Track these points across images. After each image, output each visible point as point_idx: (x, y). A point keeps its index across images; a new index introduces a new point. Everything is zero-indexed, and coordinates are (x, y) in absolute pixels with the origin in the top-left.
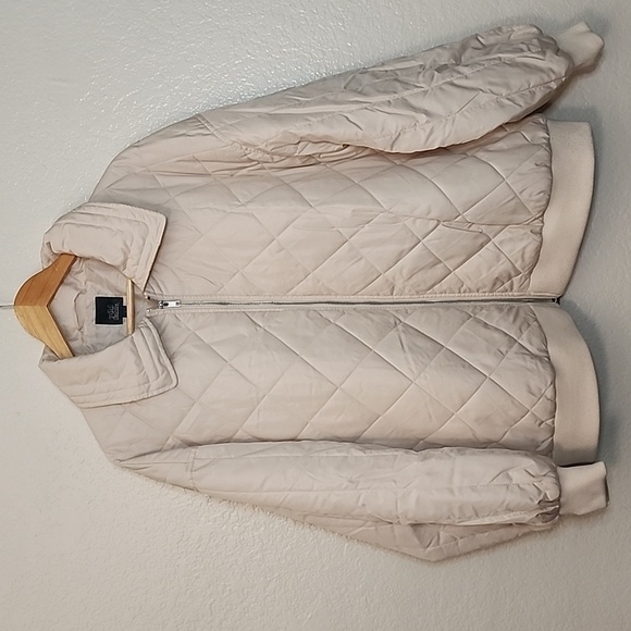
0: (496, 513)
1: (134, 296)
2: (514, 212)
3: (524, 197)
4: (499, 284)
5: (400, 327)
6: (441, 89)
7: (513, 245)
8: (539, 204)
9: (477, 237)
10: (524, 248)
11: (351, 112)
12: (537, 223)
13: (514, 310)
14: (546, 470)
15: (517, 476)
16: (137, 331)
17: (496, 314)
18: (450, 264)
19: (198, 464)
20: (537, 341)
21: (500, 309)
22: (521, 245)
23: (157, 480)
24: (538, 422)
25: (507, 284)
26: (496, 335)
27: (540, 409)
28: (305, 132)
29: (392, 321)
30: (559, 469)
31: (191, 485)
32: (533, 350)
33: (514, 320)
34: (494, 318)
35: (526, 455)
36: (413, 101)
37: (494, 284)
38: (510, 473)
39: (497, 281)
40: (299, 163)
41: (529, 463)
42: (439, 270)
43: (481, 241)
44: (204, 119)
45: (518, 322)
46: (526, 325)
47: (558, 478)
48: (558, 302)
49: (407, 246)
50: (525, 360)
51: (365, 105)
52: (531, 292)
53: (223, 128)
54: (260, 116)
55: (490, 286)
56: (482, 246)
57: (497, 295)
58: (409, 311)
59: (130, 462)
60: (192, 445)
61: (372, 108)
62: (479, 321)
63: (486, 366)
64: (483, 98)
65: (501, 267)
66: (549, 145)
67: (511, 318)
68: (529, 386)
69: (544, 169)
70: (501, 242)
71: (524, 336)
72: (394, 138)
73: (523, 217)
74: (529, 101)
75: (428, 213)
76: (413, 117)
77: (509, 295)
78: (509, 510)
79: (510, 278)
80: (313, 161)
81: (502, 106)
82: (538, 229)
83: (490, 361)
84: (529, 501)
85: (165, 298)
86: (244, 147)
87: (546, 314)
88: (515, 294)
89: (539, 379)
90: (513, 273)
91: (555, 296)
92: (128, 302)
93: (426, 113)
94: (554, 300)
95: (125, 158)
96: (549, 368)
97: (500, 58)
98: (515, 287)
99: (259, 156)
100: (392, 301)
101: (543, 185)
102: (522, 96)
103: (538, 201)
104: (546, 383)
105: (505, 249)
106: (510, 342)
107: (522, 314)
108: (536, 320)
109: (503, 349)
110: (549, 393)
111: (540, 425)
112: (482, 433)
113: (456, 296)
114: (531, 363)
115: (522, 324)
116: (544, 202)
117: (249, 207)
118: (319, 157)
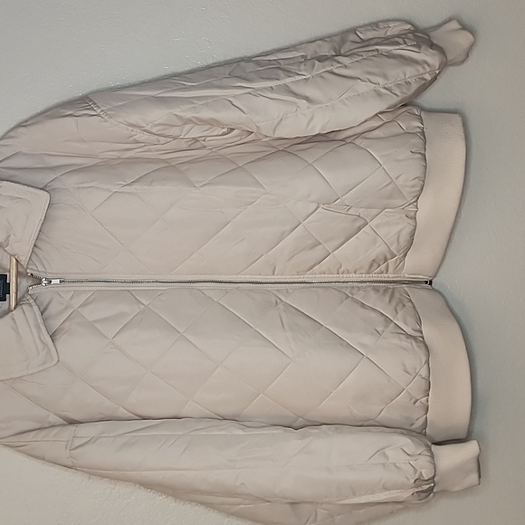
0: (373, 492)
1: (18, 274)
2: (390, 197)
3: (400, 182)
4: (375, 265)
5: (281, 306)
6: (321, 77)
7: (389, 229)
8: (413, 189)
9: (355, 220)
10: (400, 231)
11: (235, 97)
12: (411, 208)
13: (390, 290)
14: (422, 449)
15: (394, 455)
16: (19, 309)
17: (372, 294)
18: (329, 246)
19: (78, 442)
20: (411, 320)
21: (376, 290)
22: (396, 229)
23: (38, 458)
24: (413, 400)
25: (383, 267)
26: (373, 315)
27: (415, 387)
28: (189, 115)
29: (273, 299)
30: (434, 448)
31: (70, 464)
32: (409, 330)
33: (390, 301)
34: (373, 300)
35: (402, 433)
36: (294, 88)
37: (371, 266)
38: (387, 451)
39: (374, 263)
40: (185, 146)
41: (405, 442)
42: (318, 253)
43: (358, 224)
44: (91, 101)
45: (394, 303)
46: (401, 305)
47: (432, 456)
48: (430, 284)
49: (288, 228)
50: (401, 340)
51: (249, 90)
52: (405, 274)
53: (109, 110)
54: (147, 99)
55: (367, 268)
56: (359, 229)
57: (374, 277)
58: (290, 291)
59: (9, 439)
60: (72, 422)
61: (255, 93)
62: (357, 302)
63: (361, 345)
64: (362, 87)
65: (379, 250)
66: (423, 134)
67: (387, 298)
68: (404, 366)
69: (419, 156)
70: (378, 226)
71: (400, 313)
72: (276, 122)
73: (399, 202)
74: (405, 91)
75: (309, 196)
76: (295, 103)
77: (384, 277)
78: (385, 488)
79: (386, 260)
80: (198, 145)
81: (379, 95)
82: (412, 214)
83: (368, 340)
84: (405, 480)
85: (49, 276)
86: (130, 128)
87: (418, 295)
88: (390, 276)
89: (415, 359)
90: (389, 256)
91: (427, 278)
92: (12, 280)
93: (307, 99)
94: (426, 282)
95: (12, 137)
96: (423, 348)
97: (377, 50)
98: (391, 269)
99: (145, 137)
100: (273, 281)
101: (419, 173)
102: (398, 86)
103: (413, 187)
104: (421, 362)
105: (381, 232)
106: (385, 320)
107: (397, 295)
108: (411, 301)
109: (380, 329)
110: (424, 372)
111: (415, 403)
112: (359, 411)
113: (335, 277)
114: (406, 343)
115: (397, 304)
116: (419, 188)
117: (134, 186)
118: (204, 140)
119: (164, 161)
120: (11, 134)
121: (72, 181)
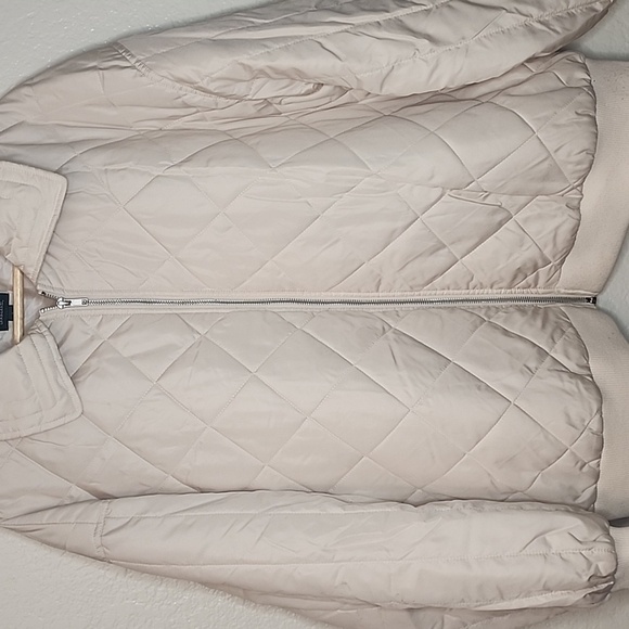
0: (528, 594)
1: (25, 293)
2: (546, 177)
3: (560, 157)
4: (521, 276)
5: (390, 334)
6: (449, 6)
7: (542, 224)
8: (579, 167)
9: (494, 212)
10: (557, 228)
11: (327, 36)
12: (574, 195)
13: (541, 311)
14: (598, 534)
15: (558, 542)
16: (26, 341)
17: (517, 316)
18: (457, 250)
19: (112, 525)
20: (574, 353)
21: (522, 310)
22: (552, 224)
23: (55, 546)
24: (579, 464)
25: (531, 278)
26: (521, 345)
27: (582, 447)
28: (261, 63)
29: (379, 325)
30: (613, 531)
31: (100, 553)
32: (572, 367)
33: (544, 326)
34: (518, 324)
35: (568, 511)
36: (410, 23)
37: (515, 277)
38: (547, 537)
39: (519, 273)
40: (252, 111)
41: (575, 524)
42: (441, 259)
43: (499, 217)
44: (122, 47)
45: (549, 329)
46: (559, 331)
47: (612, 543)
48: (594, 302)
49: (400, 224)
50: (562, 380)
51: (345, 27)
52: (560, 289)
53: (147, 59)
54: (200, 42)
55: (508, 280)
56: (500, 224)
57: (517, 292)
58: (401, 314)
59: (16, 521)
60: (103, 497)
61: (357, 31)
62: (496, 327)
63: (510, 388)
64: (508, 21)
65: (527, 254)
66: (591, 87)
67: (539, 323)
68: (568, 415)
69: (586, 119)
70: (526, 220)
71: (559, 343)
72: (385, 72)
73: (556, 185)
74: (568, 26)
75: (432, 177)
76: (413, 44)
77: (532, 293)
78: (547, 589)
79: (535, 268)
80: (271, 110)
81: (532, 31)
82: (576, 202)
83: (516, 380)
84: (576, 576)
85: (68, 295)
86: (178, 85)
87: (579, 317)
88: (540, 292)
89: (580, 406)
90: (540, 263)
91: (589, 294)
92: (16, 301)
93: (429, 38)
94: (589, 300)
95: (12, 101)
96: (594, 391)
98: (541, 281)
99: (198, 98)
100: (376, 299)
101: (586, 143)
102: (559, 19)
103: (579, 163)
104: (591, 410)
105: (531, 229)
106: (539, 353)
107: (552, 317)
108: (571, 325)
109: (532, 365)
110: (594, 425)
111: (581, 468)
112: (503, 480)
113: (462, 294)
114: (570, 384)
115: (554, 331)
116: (585, 166)
117: (183, 168)
118: (280, 103)
119: (224, 132)
120: (11, 97)
121: (97, 161)
